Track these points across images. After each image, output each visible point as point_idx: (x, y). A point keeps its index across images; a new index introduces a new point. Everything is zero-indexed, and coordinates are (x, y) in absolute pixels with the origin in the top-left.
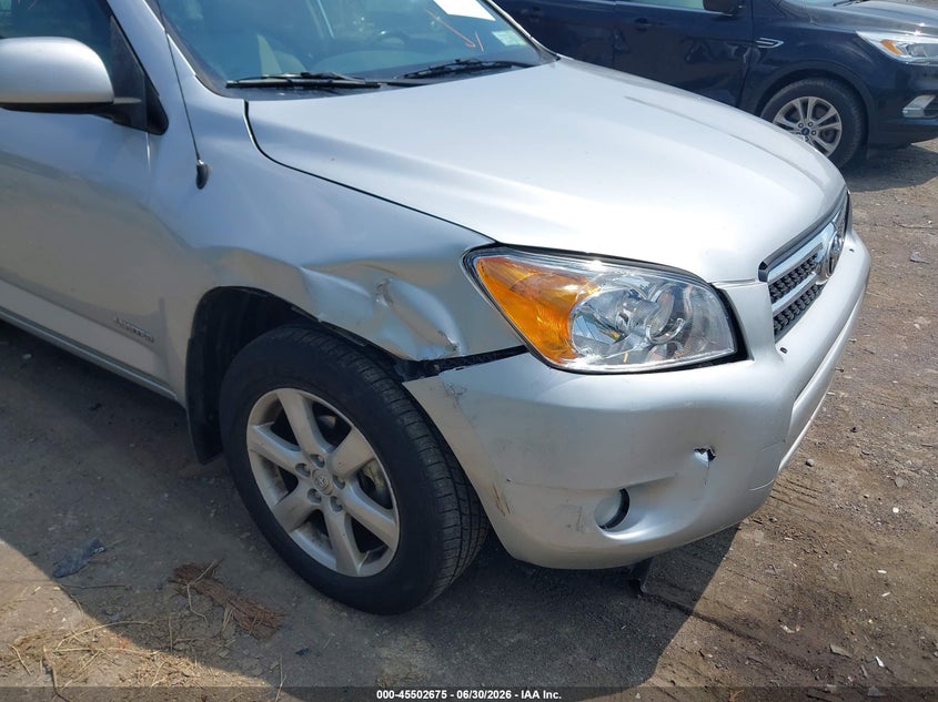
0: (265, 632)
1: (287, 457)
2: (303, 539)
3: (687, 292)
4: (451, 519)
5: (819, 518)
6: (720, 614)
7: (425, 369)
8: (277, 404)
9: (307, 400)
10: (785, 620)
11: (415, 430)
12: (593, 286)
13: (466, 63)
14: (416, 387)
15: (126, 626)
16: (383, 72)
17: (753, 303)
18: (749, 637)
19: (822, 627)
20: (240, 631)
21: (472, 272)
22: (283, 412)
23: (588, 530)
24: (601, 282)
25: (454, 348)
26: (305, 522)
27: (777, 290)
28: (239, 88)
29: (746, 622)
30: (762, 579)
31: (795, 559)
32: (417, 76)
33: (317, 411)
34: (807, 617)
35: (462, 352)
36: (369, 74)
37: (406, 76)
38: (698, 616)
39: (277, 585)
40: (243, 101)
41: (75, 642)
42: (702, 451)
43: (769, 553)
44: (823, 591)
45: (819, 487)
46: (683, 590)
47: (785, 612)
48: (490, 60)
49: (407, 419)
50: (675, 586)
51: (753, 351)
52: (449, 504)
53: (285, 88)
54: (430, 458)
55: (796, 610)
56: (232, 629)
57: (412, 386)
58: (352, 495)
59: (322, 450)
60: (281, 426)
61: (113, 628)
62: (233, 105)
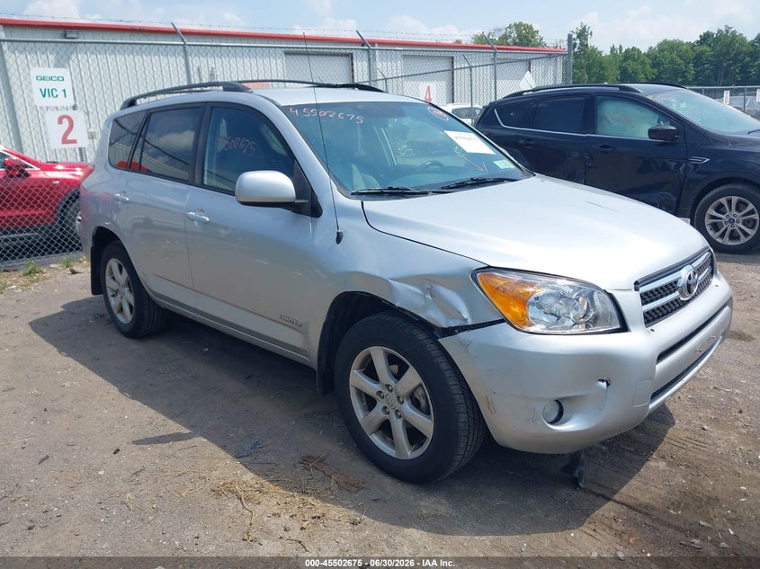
0: (353, 489)
1: (371, 387)
2: (376, 440)
3: (595, 296)
4: (463, 418)
5: (705, 458)
6: (630, 501)
7: (449, 332)
8: (369, 356)
9: (386, 352)
10: (672, 507)
11: (444, 366)
12: (539, 288)
13: (476, 180)
14: (444, 341)
15: (278, 481)
16: (430, 186)
17: (631, 304)
18: (647, 514)
19: (696, 512)
20: (340, 487)
21: (475, 280)
22: (372, 362)
23: (539, 422)
24: (543, 286)
25: (466, 320)
26: (379, 429)
27: (646, 298)
28: (358, 194)
29: (646, 507)
30: (661, 486)
31: (684, 478)
32: (449, 188)
33: (391, 360)
34: (687, 506)
35: (470, 322)
36: (423, 187)
37: (443, 188)
38: (615, 501)
39: (361, 469)
40: (360, 201)
41: (251, 486)
42: (603, 381)
43: (667, 474)
44: (700, 495)
45: (709, 441)
46: (608, 488)
47: (673, 504)
48: (491, 178)
49: (440, 360)
50: (602, 486)
51: (630, 327)
52: (462, 408)
53: (380, 195)
54: (452, 381)
55: (679, 503)
56: (336, 486)
57: (442, 341)
58: (407, 408)
59: (392, 382)
60: (370, 371)
61: (271, 482)
62: (356, 203)
